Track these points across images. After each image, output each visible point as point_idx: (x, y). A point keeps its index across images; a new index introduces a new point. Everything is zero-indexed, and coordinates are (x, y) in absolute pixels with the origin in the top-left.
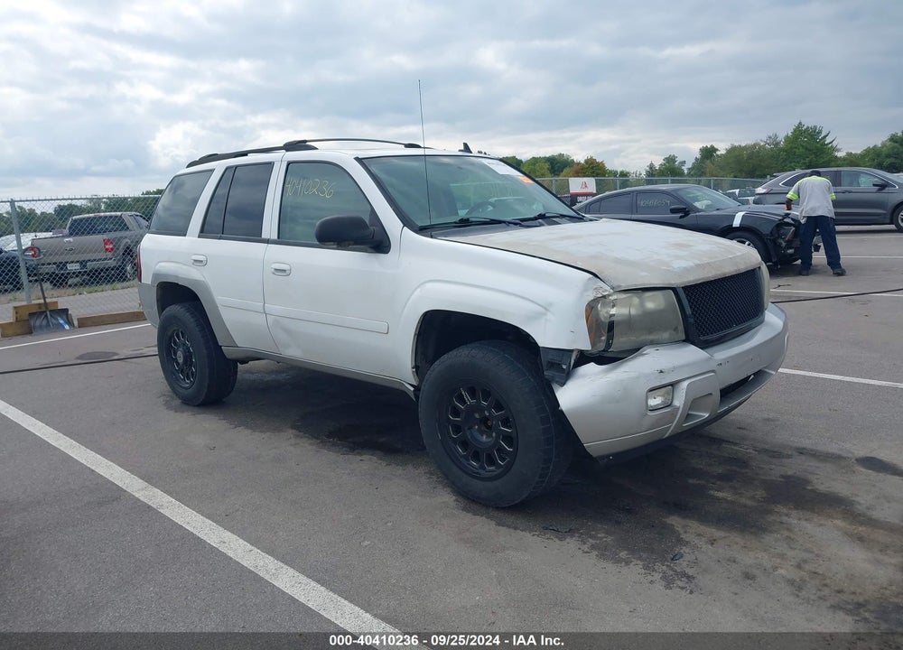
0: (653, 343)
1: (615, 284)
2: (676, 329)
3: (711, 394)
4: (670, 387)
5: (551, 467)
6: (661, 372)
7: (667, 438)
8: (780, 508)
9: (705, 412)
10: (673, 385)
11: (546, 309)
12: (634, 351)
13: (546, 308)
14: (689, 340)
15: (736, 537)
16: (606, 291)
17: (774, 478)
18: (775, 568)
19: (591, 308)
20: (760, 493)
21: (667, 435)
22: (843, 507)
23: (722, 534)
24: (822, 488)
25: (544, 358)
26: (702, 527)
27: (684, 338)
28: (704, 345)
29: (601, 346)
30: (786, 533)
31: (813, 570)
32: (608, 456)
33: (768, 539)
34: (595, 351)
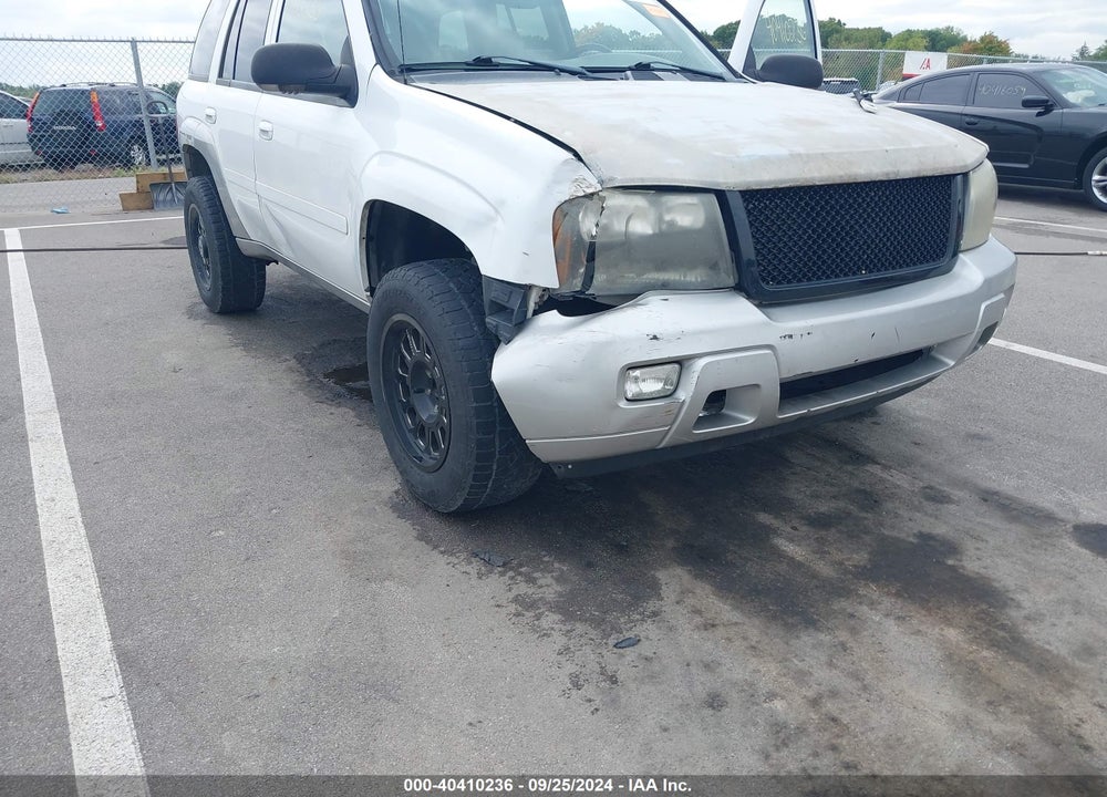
0: (665, 287)
1: (606, 175)
2: (714, 266)
3: (757, 386)
4: (677, 366)
5: (495, 467)
6: (655, 338)
7: (661, 449)
8: (872, 591)
9: (750, 413)
10: (681, 362)
11: (497, 211)
12: (629, 297)
13: (497, 207)
14: (741, 288)
15: (753, 629)
16: (591, 186)
17: (903, 536)
18: (772, 696)
19: (564, 213)
20: (861, 557)
21: (661, 446)
22: (984, 606)
23: (736, 616)
24: (971, 565)
25: (488, 295)
26: (713, 599)
27: (731, 282)
28: (765, 301)
29: (577, 284)
30: (843, 636)
31: (836, 714)
32: (565, 464)
33: (806, 639)
34: (566, 291)
